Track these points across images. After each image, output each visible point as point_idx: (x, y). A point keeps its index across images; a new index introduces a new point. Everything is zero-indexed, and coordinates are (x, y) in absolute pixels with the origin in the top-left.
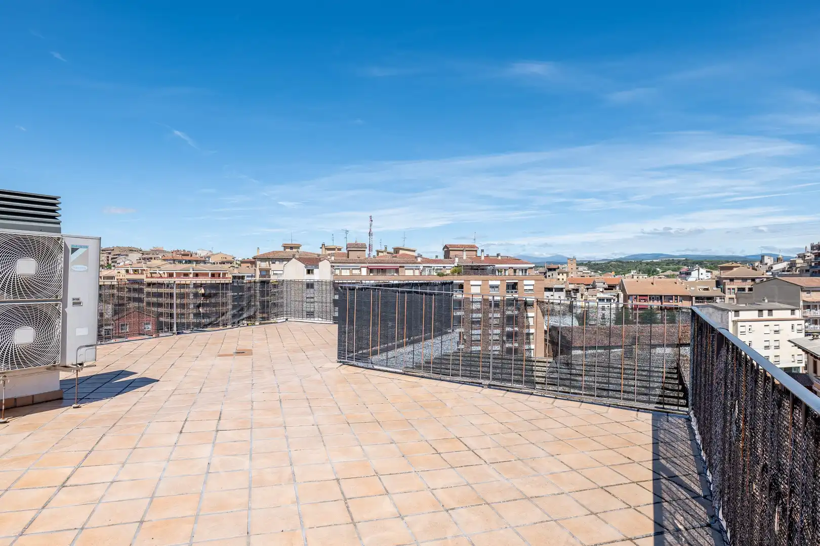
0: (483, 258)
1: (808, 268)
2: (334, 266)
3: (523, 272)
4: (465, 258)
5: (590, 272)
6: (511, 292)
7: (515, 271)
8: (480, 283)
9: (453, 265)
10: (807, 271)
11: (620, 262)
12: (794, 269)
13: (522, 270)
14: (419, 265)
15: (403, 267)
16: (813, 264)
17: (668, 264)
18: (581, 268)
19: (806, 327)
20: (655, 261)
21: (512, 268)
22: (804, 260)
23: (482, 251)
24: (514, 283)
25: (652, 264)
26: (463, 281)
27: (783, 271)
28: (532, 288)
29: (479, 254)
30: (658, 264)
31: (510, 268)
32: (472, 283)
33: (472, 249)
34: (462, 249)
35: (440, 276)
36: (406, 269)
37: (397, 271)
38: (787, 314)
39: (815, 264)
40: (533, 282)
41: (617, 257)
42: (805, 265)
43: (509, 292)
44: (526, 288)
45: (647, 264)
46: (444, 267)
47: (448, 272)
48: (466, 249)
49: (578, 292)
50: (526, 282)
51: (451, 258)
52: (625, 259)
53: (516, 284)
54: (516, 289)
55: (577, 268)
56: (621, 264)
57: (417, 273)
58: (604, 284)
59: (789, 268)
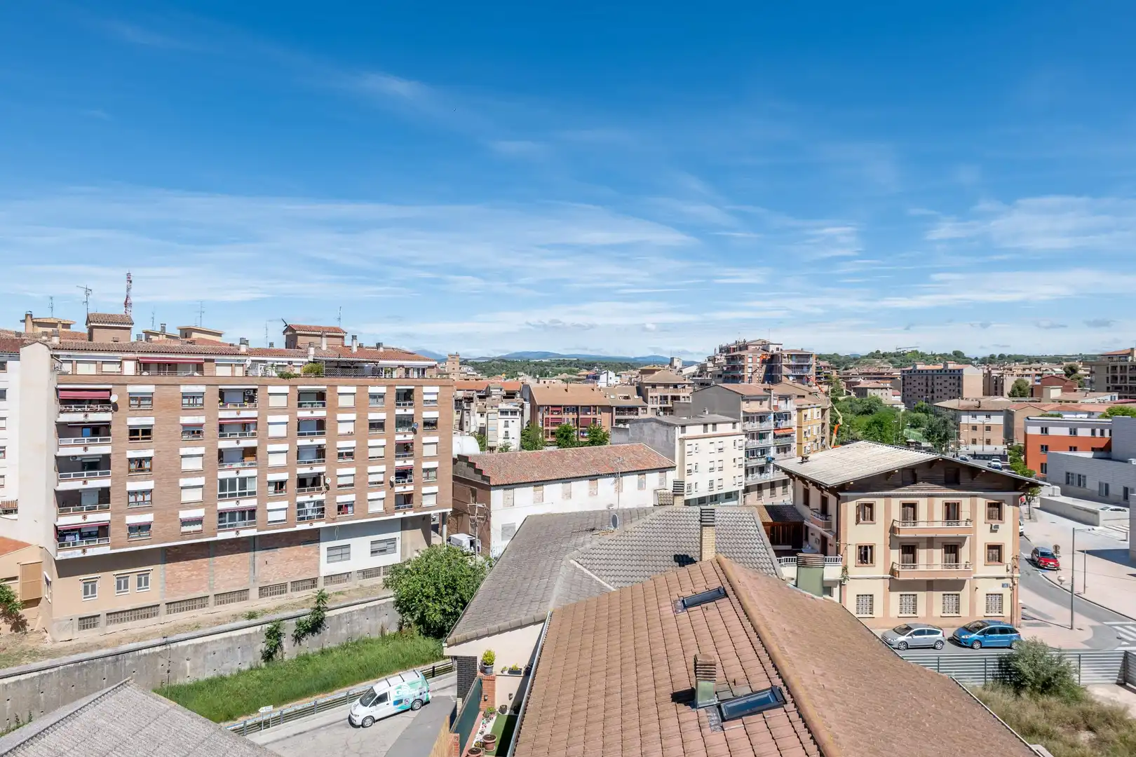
0: (355, 349)
1: (721, 373)
2: (58, 356)
3: (419, 373)
4: (324, 347)
5: (475, 373)
6: (404, 405)
7: (407, 371)
8: (353, 389)
9: (307, 360)
10: (720, 376)
11: (504, 361)
12: (705, 373)
13: (418, 370)
14: (244, 358)
15: (213, 361)
16: (725, 368)
17: (558, 365)
18: (465, 369)
19: (746, 443)
20: (544, 361)
21: (403, 366)
22: (714, 363)
23: (354, 337)
24: (408, 390)
25: (541, 364)
26: (325, 387)
27: (694, 376)
28: (434, 397)
29: (348, 342)
30: (548, 365)
31: (399, 366)
32: (341, 389)
33: (336, 334)
34: (320, 333)
35: (284, 378)
36: (217, 365)
37: (199, 367)
39: (728, 368)
40: (436, 389)
41: (498, 355)
42: (717, 369)
43: (400, 405)
44: (426, 397)
45: (536, 364)
46: (290, 363)
47: (297, 371)
48: (327, 334)
49: (473, 402)
50: (426, 389)
51: (299, 348)
52: (507, 356)
53: (410, 392)
54: (411, 400)
55: (460, 368)
56: (505, 363)
57: (239, 371)
58: (501, 390)
59: (700, 372)
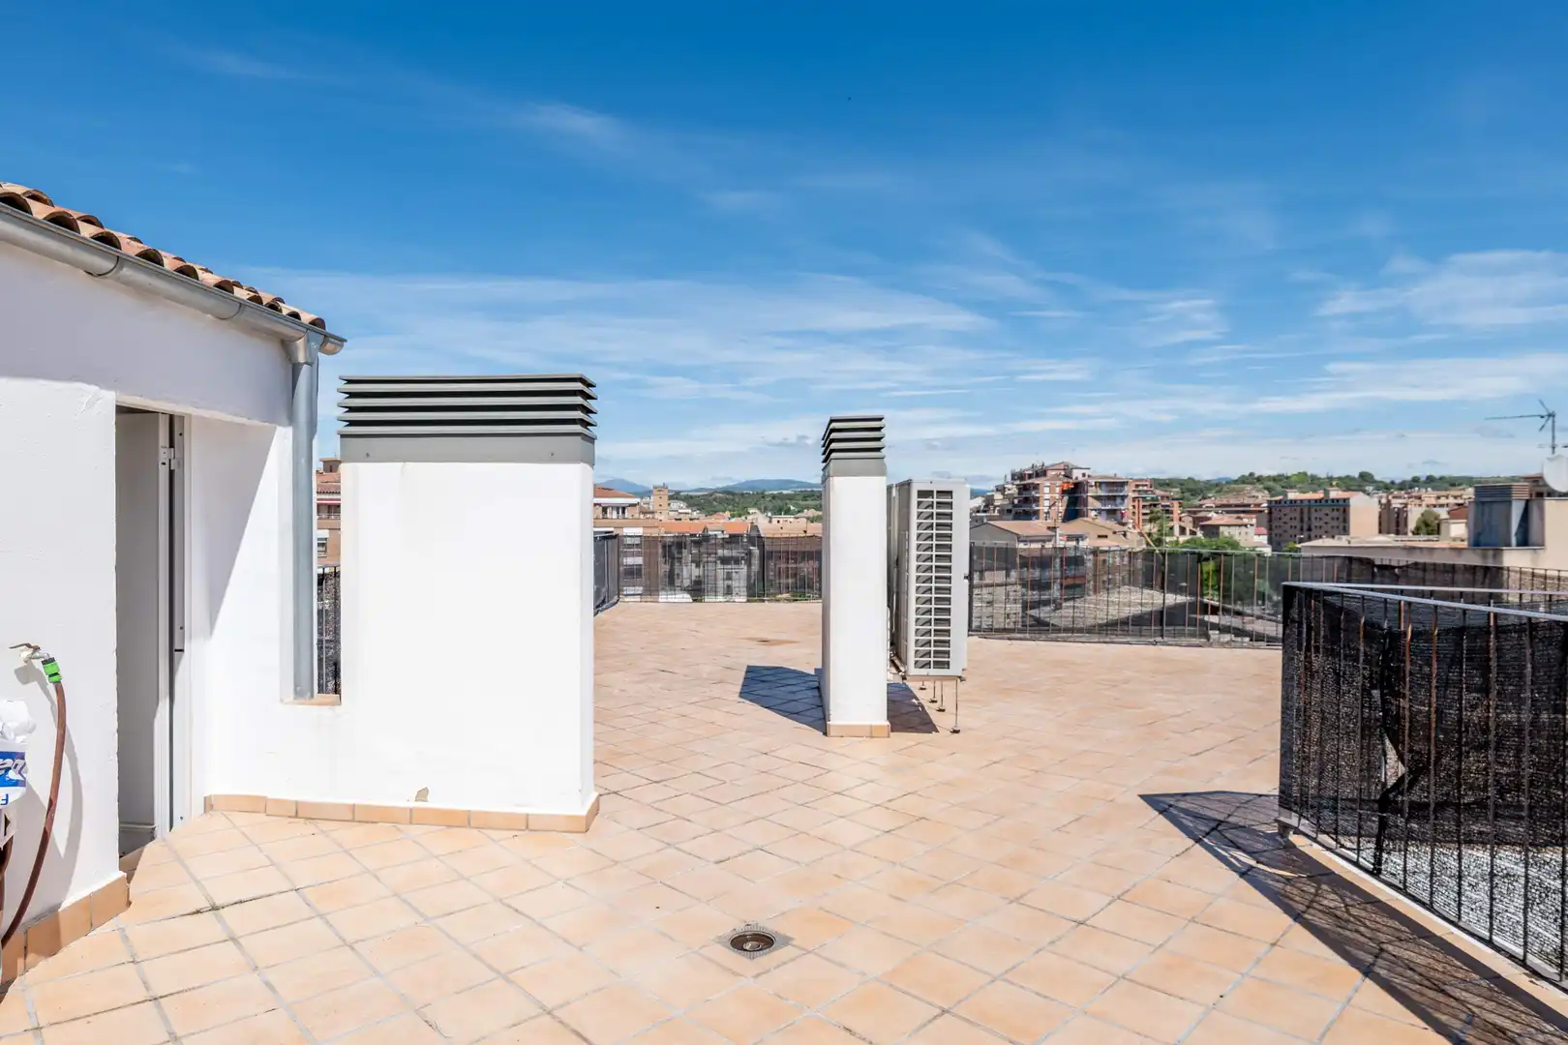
1: (1010, 507)
5: (690, 511)
10: (1009, 511)
11: (733, 494)
12: (992, 508)
13: (618, 508)
16: (1016, 501)
17: (805, 498)
18: (675, 505)
19: (1023, 595)
20: (785, 492)
21: (600, 505)
22: (1003, 494)
25: (781, 497)
27: (978, 512)
30: (790, 497)
38: (999, 576)
39: (1019, 501)
41: (720, 485)
42: (1006, 502)
44: (629, 541)
45: (774, 497)
52: (734, 487)
55: (669, 504)
56: (731, 497)
59: (985, 507)
